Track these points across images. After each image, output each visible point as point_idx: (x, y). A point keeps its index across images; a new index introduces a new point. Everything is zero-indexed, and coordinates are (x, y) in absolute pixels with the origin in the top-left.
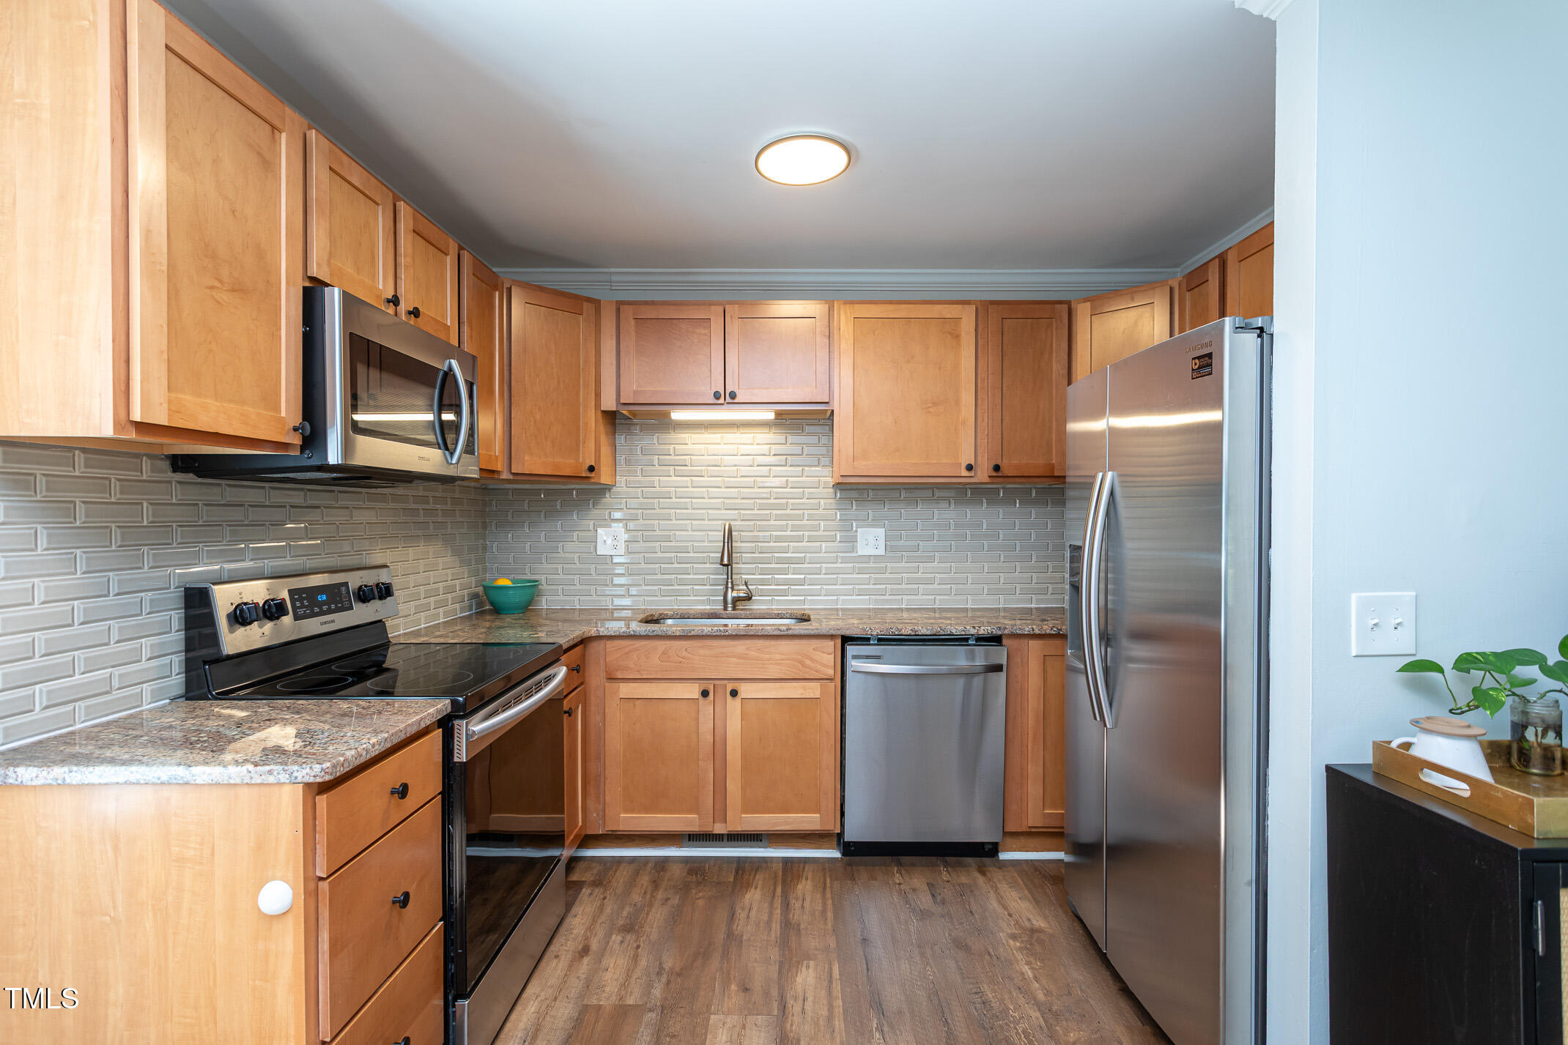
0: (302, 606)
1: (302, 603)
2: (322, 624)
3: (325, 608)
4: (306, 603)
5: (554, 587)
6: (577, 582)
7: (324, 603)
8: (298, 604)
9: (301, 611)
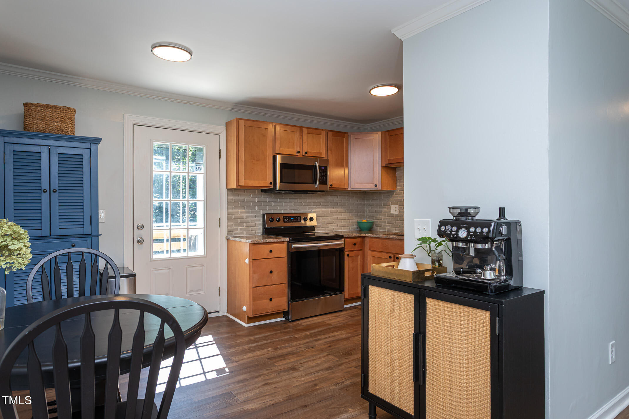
0: (286, 220)
1: (286, 219)
2: (291, 224)
3: (293, 221)
4: (287, 219)
5: (381, 224)
6: (386, 222)
7: (292, 220)
8: (285, 219)
9: (286, 221)
